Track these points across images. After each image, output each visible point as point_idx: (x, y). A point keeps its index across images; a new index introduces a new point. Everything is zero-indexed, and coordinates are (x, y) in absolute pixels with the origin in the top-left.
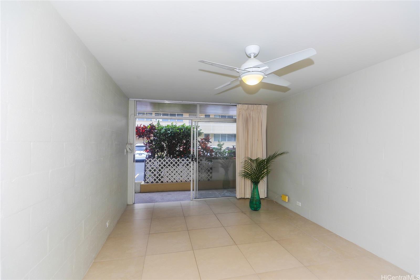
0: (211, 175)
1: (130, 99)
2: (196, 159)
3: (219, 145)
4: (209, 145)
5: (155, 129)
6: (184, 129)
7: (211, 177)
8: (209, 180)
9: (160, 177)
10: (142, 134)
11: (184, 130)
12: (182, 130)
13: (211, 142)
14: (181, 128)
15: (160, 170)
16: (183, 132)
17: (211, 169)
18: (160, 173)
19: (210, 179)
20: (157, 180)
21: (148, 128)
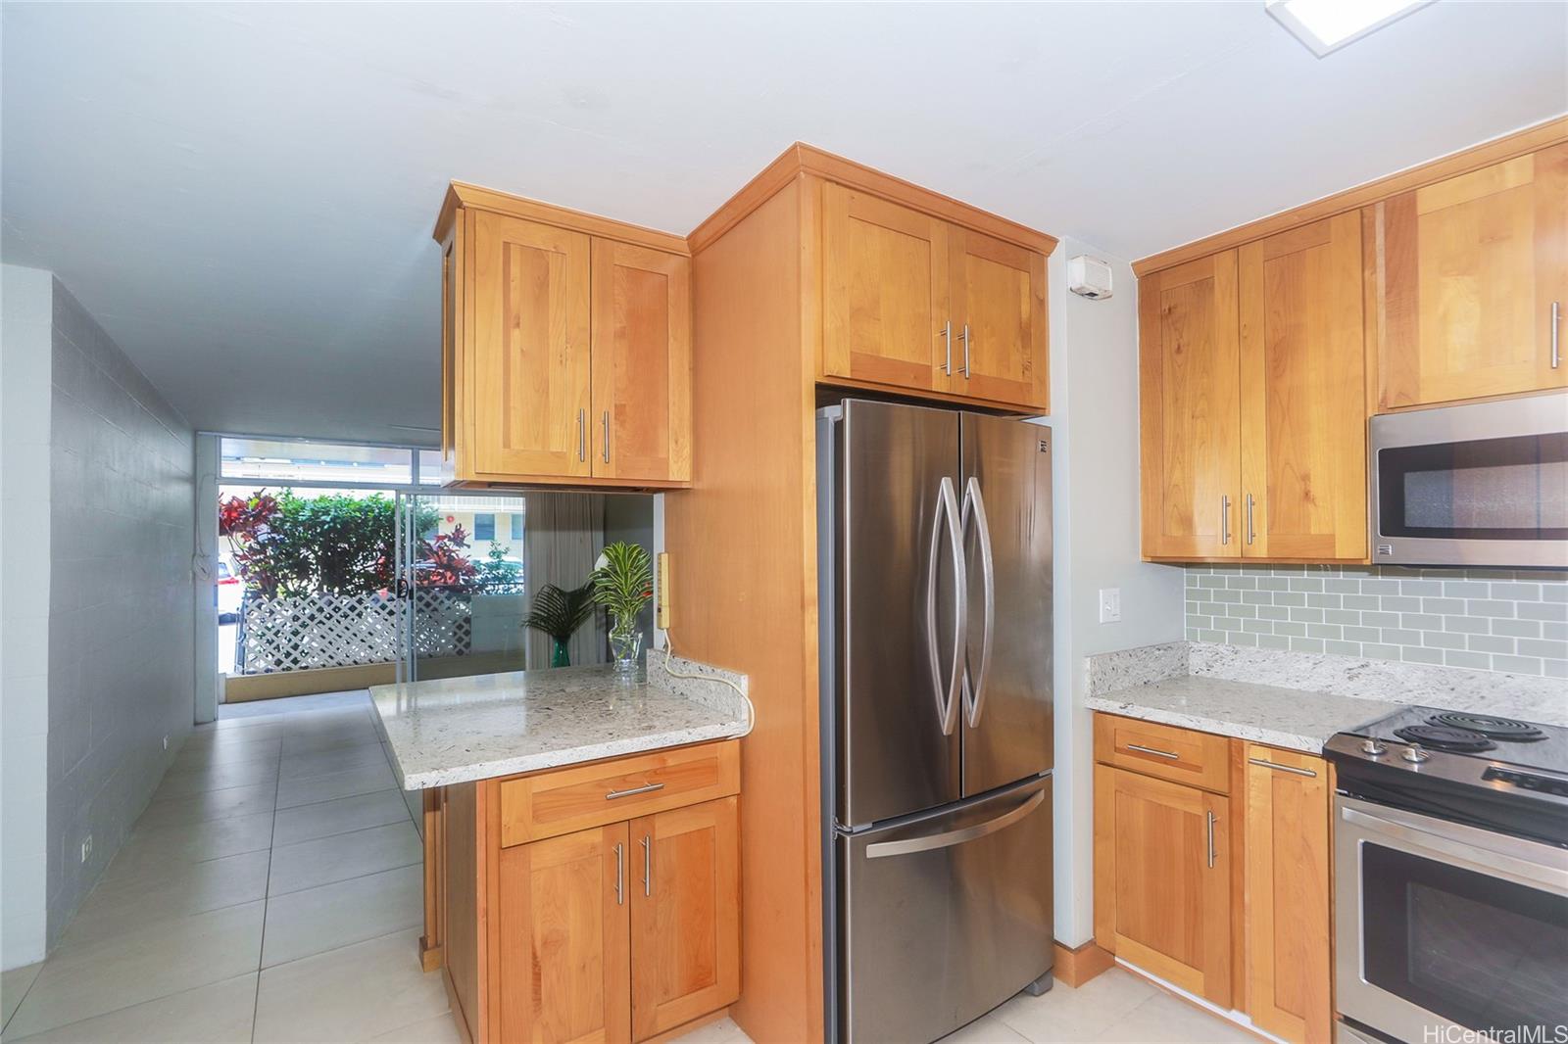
0: (466, 639)
1: (200, 433)
2: (411, 592)
3: (493, 554)
4: (462, 553)
5: (274, 510)
6: (379, 509)
7: (468, 645)
8: (460, 653)
9: (295, 654)
10: (230, 526)
11: (380, 513)
12: (373, 511)
13: (469, 546)
14: (368, 506)
15: (295, 633)
16: (376, 518)
17: (468, 620)
18: (295, 640)
19: (464, 649)
20: (287, 663)
21: (252, 505)
